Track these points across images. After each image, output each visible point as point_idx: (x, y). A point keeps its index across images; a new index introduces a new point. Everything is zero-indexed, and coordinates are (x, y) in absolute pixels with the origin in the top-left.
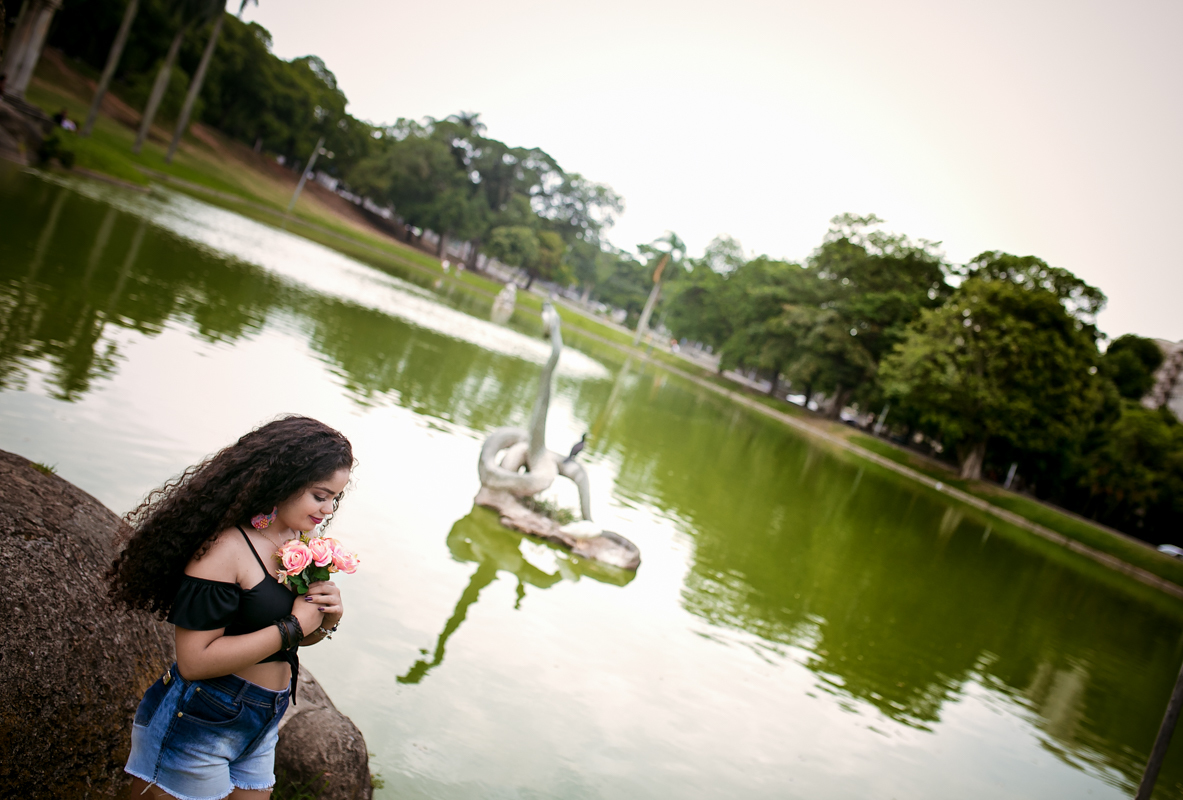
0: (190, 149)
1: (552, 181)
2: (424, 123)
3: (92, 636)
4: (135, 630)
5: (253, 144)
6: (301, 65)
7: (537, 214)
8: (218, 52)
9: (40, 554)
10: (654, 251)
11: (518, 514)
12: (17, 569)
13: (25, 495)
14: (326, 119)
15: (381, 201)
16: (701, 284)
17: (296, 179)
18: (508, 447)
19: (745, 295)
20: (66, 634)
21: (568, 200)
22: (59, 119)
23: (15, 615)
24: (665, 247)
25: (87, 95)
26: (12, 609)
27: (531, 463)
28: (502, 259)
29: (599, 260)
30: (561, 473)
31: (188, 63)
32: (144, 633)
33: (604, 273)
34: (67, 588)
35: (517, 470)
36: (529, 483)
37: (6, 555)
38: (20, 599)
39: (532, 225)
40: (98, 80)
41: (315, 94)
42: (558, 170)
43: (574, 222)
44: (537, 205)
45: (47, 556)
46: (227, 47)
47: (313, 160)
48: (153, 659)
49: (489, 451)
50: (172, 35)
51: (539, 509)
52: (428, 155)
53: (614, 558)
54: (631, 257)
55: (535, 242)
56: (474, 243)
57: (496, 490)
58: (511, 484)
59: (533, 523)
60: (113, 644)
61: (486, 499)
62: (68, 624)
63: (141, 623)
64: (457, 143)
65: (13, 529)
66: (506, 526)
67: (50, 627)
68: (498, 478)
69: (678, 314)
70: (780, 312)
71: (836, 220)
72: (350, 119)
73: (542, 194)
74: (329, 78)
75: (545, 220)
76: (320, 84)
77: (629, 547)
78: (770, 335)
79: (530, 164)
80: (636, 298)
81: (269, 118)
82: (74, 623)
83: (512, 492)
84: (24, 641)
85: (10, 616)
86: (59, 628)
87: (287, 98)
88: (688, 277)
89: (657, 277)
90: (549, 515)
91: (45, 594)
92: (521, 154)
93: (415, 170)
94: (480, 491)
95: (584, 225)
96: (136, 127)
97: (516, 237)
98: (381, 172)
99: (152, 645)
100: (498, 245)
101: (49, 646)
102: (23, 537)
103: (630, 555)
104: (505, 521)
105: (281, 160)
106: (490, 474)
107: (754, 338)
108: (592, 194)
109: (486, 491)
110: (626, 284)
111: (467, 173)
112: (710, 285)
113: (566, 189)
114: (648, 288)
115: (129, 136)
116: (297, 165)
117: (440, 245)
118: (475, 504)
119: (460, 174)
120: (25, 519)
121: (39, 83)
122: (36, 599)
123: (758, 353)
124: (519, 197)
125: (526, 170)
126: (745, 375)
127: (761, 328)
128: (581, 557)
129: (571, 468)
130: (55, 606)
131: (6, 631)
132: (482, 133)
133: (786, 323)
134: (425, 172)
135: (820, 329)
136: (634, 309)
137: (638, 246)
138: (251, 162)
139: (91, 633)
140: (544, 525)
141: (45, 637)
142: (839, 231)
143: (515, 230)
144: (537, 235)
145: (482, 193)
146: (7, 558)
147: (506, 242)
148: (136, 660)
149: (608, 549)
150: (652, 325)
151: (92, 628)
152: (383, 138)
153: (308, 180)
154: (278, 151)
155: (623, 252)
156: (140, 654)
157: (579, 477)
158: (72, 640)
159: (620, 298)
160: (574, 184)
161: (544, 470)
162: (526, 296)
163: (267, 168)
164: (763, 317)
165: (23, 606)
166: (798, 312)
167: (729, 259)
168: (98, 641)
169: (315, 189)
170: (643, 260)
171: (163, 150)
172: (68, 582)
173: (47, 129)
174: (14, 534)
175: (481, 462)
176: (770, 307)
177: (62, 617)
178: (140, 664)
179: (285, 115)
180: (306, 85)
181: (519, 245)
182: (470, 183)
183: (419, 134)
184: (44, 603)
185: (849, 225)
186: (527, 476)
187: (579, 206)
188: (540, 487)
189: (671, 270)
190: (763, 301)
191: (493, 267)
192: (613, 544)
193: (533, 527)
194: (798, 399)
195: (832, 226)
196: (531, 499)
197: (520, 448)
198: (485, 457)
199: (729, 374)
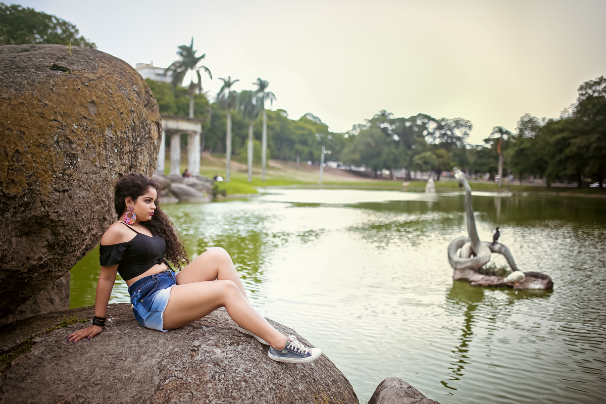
0: (271, 172)
1: (432, 126)
2: (364, 123)
3: (286, 389)
4: (308, 380)
5: (295, 161)
6: (304, 119)
7: (431, 145)
8: (269, 127)
9: (246, 351)
10: (493, 140)
11: (478, 278)
12: (237, 362)
13: (231, 324)
14: (322, 138)
15: (358, 165)
16: (523, 146)
17: (318, 168)
18: (461, 247)
19: (547, 143)
20: (272, 391)
21: (443, 132)
22: (215, 178)
23: (243, 387)
24: (497, 136)
25: (224, 165)
26: (240, 384)
27: (475, 251)
28: (422, 171)
29: (467, 154)
30: (493, 251)
31: (258, 136)
32: (313, 381)
33: (472, 159)
34: (265, 366)
35: (470, 256)
36: (478, 261)
37: (229, 356)
38: (243, 378)
39: (430, 150)
40: (225, 157)
41: (313, 129)
42: (433, 120)
43: (449, 141)
44: (429, 140)
45: (250, 351)
46: (271, 123)
47: (323, 157)
48: (322, 394)
49: (452, 252)
50: (247, 127)
51: (488, 272)
52: (372, 136)
53: (537, 285)
54: (482, 147)
55: (434, 157)
56: (406, 168)
57: (463, 270)
58: (469, 264)
59: (488, 280)
60: (299, 391)
61: (459, 275)
62: (271, 385)
63: (310, 375)
64: (383, 126)
65: (229, 342)
66: (474, 286)
67: (263, 389)
68: (461, 263)
69: (516, 164)
70: (569, 145)
71: (581, 88)
72: (332, 134)
73: (429, 133)
74: (317, 119)
75: (435, 145)
76: (315, 124)
77: (543, 277)
78: (568, 158)
79: (419, 122)
80: (492, 165)
81: (298, 147)
82: (275, 384)
83: (471, 268)
84: (251, 400)
85: (240, 388)
86: (268, 389)
87: (303, 135)
88: (515, 145)
89: (499, 151)
90: (494, 274)
91: (255, 372)
92: (413, 119)
93: (368, 145)
94: (454, 273)
95: (454, 140)
96: (246, 171)
97: (424, 157)
98: (354, 151)
99: (319, 387)
100: (418, 164)
101: (265, 400)
102: (235, 344)
103: (546, 282)
104: (473, 283)
105: (310, 163)
106: (457, 263)
107: (560, 162)
108: (453, 125)
109: (458, 272)
110: (484, 160)
111: (392, 137)
112: (527, 145)
113: (440, 127)
114: (496, 158)
115: (245, 176)
116: (317, 163)
117: (391, 175)
118: (454, 280)
119: (389, 139)
120: (234, 335)
121: (204, 168)
122: (251, 376)
123: (565, 169)
124: (419, 139)
125: (418, 126)
126: (561, 182)
127: (563, 156)
128: (519, 290)
129: (497, 247)
130: (262, 377)
131: (241, 397)
132: (392, 117)
133: (574, 149)
134: (373, 144)
135: (594, 145)
136: (493, 171)
137: (484, 140)
138: (297, 168)
139: (285, 387)
140: (494, 280)
141: (262, 396)
142: (586, 93)
143: (423, 155)
144: (434, 153)
145: (402, 144)
146: (230, 358)
147: (420, 162)
148: (313, 397)
149: (532, 282)
150: (505, 175)
151: (284, 385)
152: (350, 136)
153: (324, 167)
154: (308, 160)
155: (477, 146)
156: (315, 393)
157: (503, 250)
158: (276, 393)
159: (484, 168)
160: (443, 123)
161: (483, 252)
162: (439, 183)
163: (305, 169)
164: (561, 151)
165: (245, 381)
166: (578, 141)
167: (533, 129)
168: (290, 391)
169: (328, 170)
170: (489, 146)
171: (260, 177)
172: (265, 362)
173: (212, 184)
174: (230, 344)
175: (450, 258)
176: (563, 144)
177: (268, 382)
178: (316, 398)
179: (304, 143)
180: (309, 126)
181: (427, 161)
182: (395, 141)
183: (364, 129)
184: (256, 377)
185: (590, 88)
186: (475, 258)
187: (449, 133)
188: (484, 262)
189: (505, 145)
190: (558, 142)
191: (419, 175)
192: (533, 279)
193: (489, 282)
194: (595, 185)
195: (581, 92)
196: (482, 269)
197: (468, 245)
198: (451, 256)
199: (553, 185)
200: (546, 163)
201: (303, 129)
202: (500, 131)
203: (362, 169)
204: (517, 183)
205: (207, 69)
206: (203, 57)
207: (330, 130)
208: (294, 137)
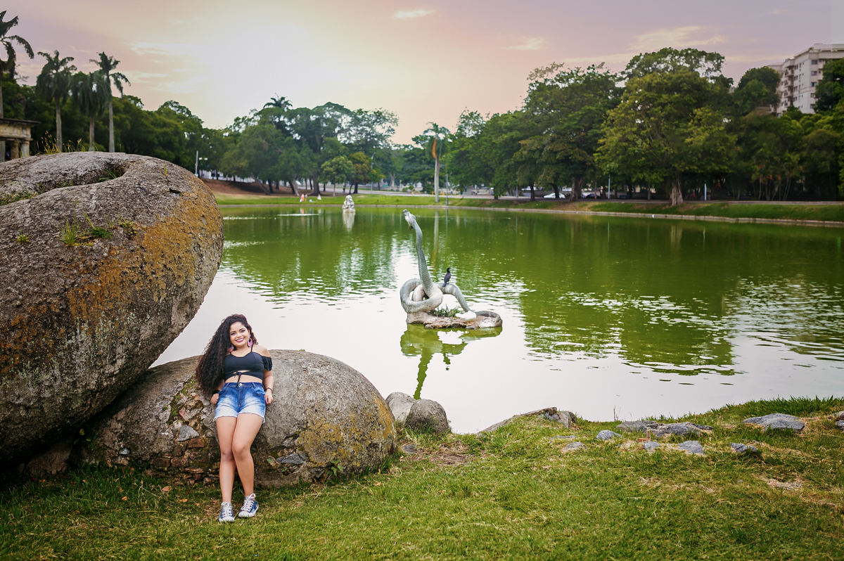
1: (345, 120)
2: (251, 115)
6: (165, 109)
7: (344, 145)
10: (426, 139)
11: (432, 320)
14: (193, 138)
15: (244, 174)
16: (463, 149)
18: (413, 290)
19: (493, 145)
21: (360, 128)
24: (432, 134)
27: (428, 293)
28: (333, 181)
29: (393, 157)
30: (444, 293)
31: (102, 138)
33: (399, 164)
35: (422, 299)
36: (431, 303)
39: (343, 153)
41: (180, 125)
42: (347, 112)
43: (369, 140)
44: (341, 138)
46: (119, 118)
47: (197, 164)
49: (404, 295)
51: (441, 314)
52: (264, 134)
53: (488, 324)
54: (412, 147)
55: (350, 162)
56: (312, 178)
57: (416, 313)
58: (422, 307)
61: (413, 319)
64: (277, 120)
66: (428, 328)
68: (415, 306)
69: (456, 173)
70: (519, 147)
71: (531, 77)
72: (207, 131)
73: (342, 131)
74: (185, 110)
75: (350, 145)
76: (182, 118)
77: (493, 316)
78: (518, 163)
79: (328, 115)
80: (425, 172)
83: (424, 311)
88: (453, 147)
89: (434, 154)
90: (446, 315)
92: (319, 111)
93: (259, 147)
94: (408, 317)
95: (376, 139)
97: (337, 163)
98: (239, 157)
100: (328, 173)
103: (495, 319)
104: (427, 326)
106: (410, 306)
107: (509, 169)
108: (374, 118)
109: (411, 316)
110: (415, 166)
111: (291, 136)
112: (468, 146)
113: (356, 122)
117: (292, 187)
118: (408, 324)
119: (288, 139)
124: (329, 138)
125: (326, 120)
126: (511, 193)
127: (511, 161)
128: (472, 329)
132: (291, 107)
133: (525, 153)
134: (266, 146)
135: (548, 148)
136: (427, 182)
137: (414, 139)
140: (448, 321)
142: (536, 82)
143: (335, 160)
144: (349, 158)
145: (304, 144)
147: (332, 169)
149: (483, 320)
150: (442, 185)
152: (230, 135)
155: (405, 146)
159: (415, 176)
160: (360, 116)
161: (435, 295)
162: (357, 197)
164: (510, 154)
166: (530, 143)
167: (475, 126)
170: (419, 146)
175: (403, 302)
176: (512, 146)
180: (172, 121)
181: (340, 168)
182: (295, 142)
183: (251, 124)
185: (542, 76)
186: (428, 300)
187: (368, 129)
188: (437, 304)
189: (442, 147)
190: (506, 143)
191: (330, 188)
192: (484, 317)
193: (442, 323)
194: (552, 195)
195: (530, 81)
196: (435, 311)
197: (419, 288)
198: (403, 299)
199: (502, 198)
200: (493, 170)
201: (165, 125)
202: (436, 128)
203: (251, 180)
204: (458, 196)
205: (21, 40)
206: (15, 21)
207: (204, 126)
208: (151, 137)
